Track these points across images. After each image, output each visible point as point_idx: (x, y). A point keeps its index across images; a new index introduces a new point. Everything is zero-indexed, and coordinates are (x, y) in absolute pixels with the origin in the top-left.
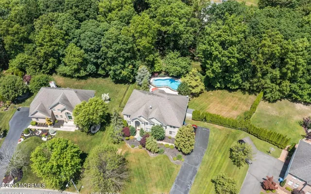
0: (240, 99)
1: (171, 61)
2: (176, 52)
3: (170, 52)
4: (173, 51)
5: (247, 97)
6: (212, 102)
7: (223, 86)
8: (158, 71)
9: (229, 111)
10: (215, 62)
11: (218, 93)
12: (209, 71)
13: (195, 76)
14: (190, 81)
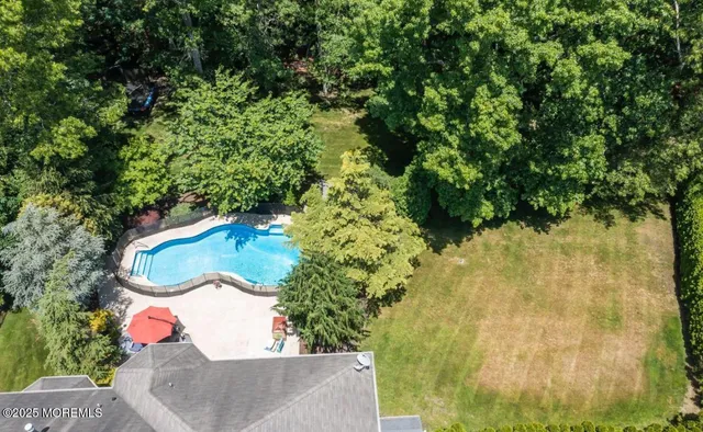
0: (603, 256)
1: (207, 133)
2: (223, 80)
3: (194, 86)
4: (211, 79)
5: (631, 237)
6: (479, 314)
7: (508, 208)
8: (151, 199)
9: (589, 347)
10: (483, 90)
11: (487, 247)
12: (443, 151)
13: (364, 195)
14: (342, 235)
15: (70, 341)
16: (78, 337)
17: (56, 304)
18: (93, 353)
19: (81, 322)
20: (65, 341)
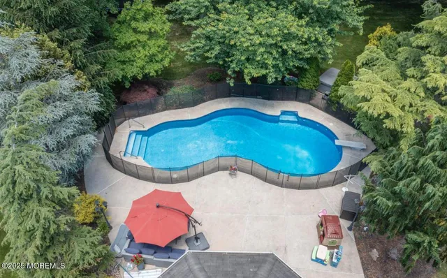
15: (38, 234)
16: (53, 228)
17: (19, 168)
18: (77, 256)
19: (60, 203)
20: (31, 234)
